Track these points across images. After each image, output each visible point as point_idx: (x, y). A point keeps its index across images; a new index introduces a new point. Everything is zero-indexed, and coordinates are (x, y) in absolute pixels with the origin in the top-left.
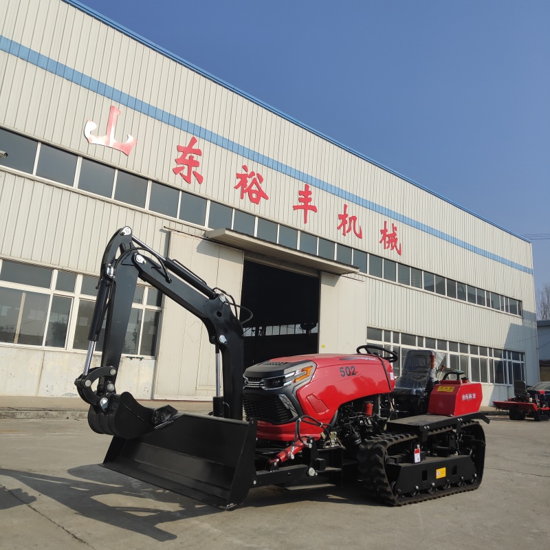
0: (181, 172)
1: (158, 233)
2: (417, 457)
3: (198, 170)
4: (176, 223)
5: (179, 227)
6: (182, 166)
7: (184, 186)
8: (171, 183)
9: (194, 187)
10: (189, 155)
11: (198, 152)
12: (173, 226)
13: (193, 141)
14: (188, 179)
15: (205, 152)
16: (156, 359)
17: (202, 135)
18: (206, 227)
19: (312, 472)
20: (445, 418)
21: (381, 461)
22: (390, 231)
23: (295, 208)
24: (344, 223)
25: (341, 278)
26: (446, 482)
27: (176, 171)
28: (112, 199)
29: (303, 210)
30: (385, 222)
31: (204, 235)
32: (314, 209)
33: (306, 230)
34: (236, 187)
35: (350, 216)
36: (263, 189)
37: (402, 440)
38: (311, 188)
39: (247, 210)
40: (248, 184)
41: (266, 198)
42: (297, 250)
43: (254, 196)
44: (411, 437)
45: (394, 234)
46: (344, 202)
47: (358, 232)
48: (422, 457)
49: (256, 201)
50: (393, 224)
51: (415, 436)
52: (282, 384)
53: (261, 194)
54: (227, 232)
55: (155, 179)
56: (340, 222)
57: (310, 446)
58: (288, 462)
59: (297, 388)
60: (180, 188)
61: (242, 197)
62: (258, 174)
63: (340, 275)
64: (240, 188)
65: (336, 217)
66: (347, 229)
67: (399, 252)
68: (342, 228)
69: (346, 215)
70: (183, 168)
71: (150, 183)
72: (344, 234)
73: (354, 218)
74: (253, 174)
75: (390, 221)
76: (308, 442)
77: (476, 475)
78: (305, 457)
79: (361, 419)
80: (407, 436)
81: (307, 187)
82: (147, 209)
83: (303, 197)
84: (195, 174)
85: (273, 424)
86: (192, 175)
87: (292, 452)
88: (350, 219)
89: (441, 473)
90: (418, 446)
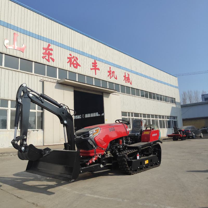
0: (46, 58)
1: (39, 82)
2: (138, 157)
3: (52, 57)
4: (46, 78)
5: (47, 79)
6: (46, 55)
7: (47, 63)
8: (42, 62)
9: (51, 63)
10: (48, 51)
11: (52, 50)
12: (44, 79)
13: (49, 45)
14: (48, 61)
15: (54, 49)
16: (43, 130)
17: (52, 43)
18: (58, 78)
19: (102, 166)
20: (147, 143)
21: (125, 160)
22: (127, 76)
23: (91, 69)
24: (110, 74)
25: (111, 95)
26: (149, 165)
27: (43, 57)
28: (19, 70)
29: (94, 70)
30: (125, 73)
31: (57, 82)
32: (98, 69)
33: (96, 77)
34: (68, 63)
35: (112, 71)
36: (78, 62)
37: (132, 152)
38: (97, 61)
39: (73, 71)
40: (72, 61)
41: (80, 66)
42: (94, 85)
43: (75, 65)
44: (135, 151)
45: (129, 77)
46: (110, 66)
47: (115, 77)
48: (140, 157)
49: (76, 67)
50: (128, 73)
51: (137, 150)
52: (88, 136)
53: (78, 65)
54: (66, 80)
55: (35, 61)
56: (108, 74)
57: (100, 157)
58: (93, 163)
59: (94, 137)
60: (45, 64)
61: (70, 66)
62: (76, 57)
63: (110, 93)
64: (69, 63)
65: (107, 72)
66: (111, 76)
67: (131, 84)
68: (110, 76)
69: (110, 71)
70: (46, 56)
71: (33, 63)
72: (110, 78)
73: (113, 72)
74: (74, 57)
75: (127, 72)
76: (99, 156)
77: (159, 161)
78: (99, 161)
79: (118, 146)
80: (134, 150)
81: (95, 61)
82: (33, 73)
83: (94, 65)
84: (51, 58)
85: (87, 151)
86: (50, 58)
87: (94, 160)
88: (112, 72)
89: (147, 162)
90: (138, 153)
